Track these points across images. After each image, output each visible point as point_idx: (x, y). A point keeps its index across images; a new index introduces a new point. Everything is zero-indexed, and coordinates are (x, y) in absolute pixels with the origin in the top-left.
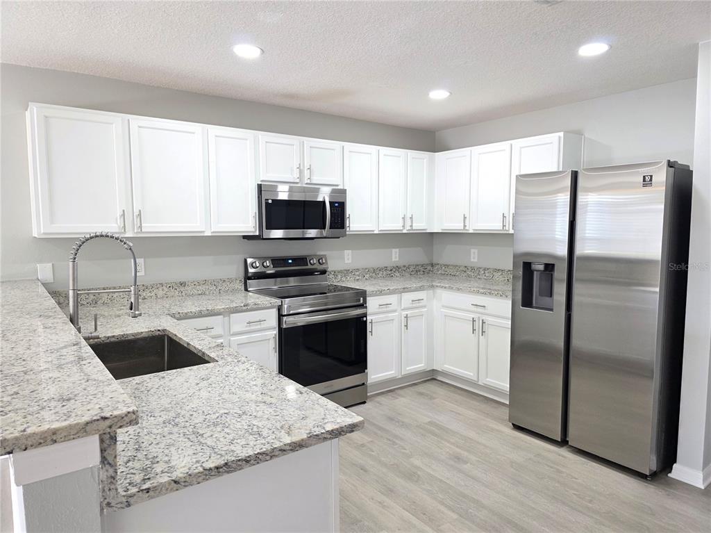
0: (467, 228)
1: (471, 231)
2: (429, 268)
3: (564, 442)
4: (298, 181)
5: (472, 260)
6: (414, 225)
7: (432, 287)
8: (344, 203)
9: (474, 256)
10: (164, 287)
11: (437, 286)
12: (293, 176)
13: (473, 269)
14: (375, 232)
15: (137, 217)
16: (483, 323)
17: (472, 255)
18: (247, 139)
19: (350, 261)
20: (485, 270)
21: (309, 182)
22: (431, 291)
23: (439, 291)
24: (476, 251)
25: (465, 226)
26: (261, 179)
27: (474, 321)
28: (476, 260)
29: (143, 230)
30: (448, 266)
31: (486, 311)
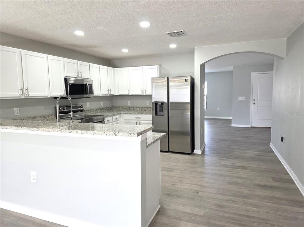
0: (129, 94)
1: (130, 95)
2: (112, 108)
3: (169, 151)
4: (77, 77)
5: (128, 104)
6: (111, 93)
7: (120, 113)
8: (92, 85)
9: (129, 103)
10: (28, 119)
11: (122, 113)
12: (75, 75)
13: (129, 107)
14: (100, 95)
15: (26, 91)
16: (140, 123)
17: (128, 103)
18: (60, 61)
19: (89, 107)
20: (133, 107)
21: (81, 77)
22: (120, 115)
23: (122, 115)
24: (130, 101)
25: (128, 93)
26: (66, 76)
27: (137, 123)
28: (130, 104)
29: (29, 96)
30: (119, 107)
31: (140, 119)
